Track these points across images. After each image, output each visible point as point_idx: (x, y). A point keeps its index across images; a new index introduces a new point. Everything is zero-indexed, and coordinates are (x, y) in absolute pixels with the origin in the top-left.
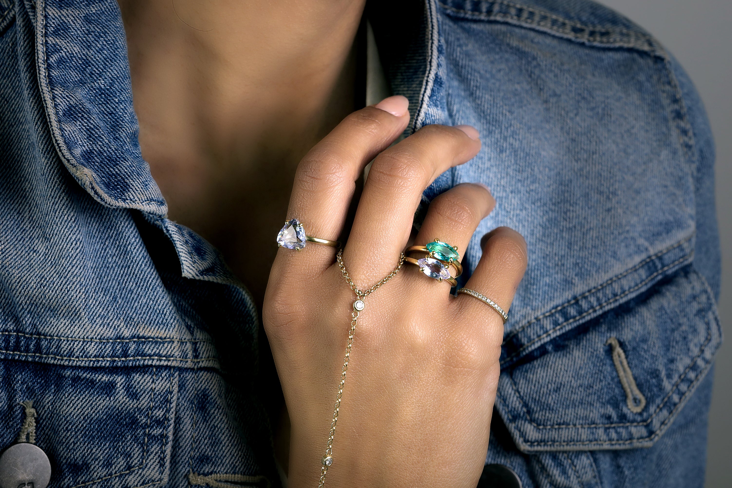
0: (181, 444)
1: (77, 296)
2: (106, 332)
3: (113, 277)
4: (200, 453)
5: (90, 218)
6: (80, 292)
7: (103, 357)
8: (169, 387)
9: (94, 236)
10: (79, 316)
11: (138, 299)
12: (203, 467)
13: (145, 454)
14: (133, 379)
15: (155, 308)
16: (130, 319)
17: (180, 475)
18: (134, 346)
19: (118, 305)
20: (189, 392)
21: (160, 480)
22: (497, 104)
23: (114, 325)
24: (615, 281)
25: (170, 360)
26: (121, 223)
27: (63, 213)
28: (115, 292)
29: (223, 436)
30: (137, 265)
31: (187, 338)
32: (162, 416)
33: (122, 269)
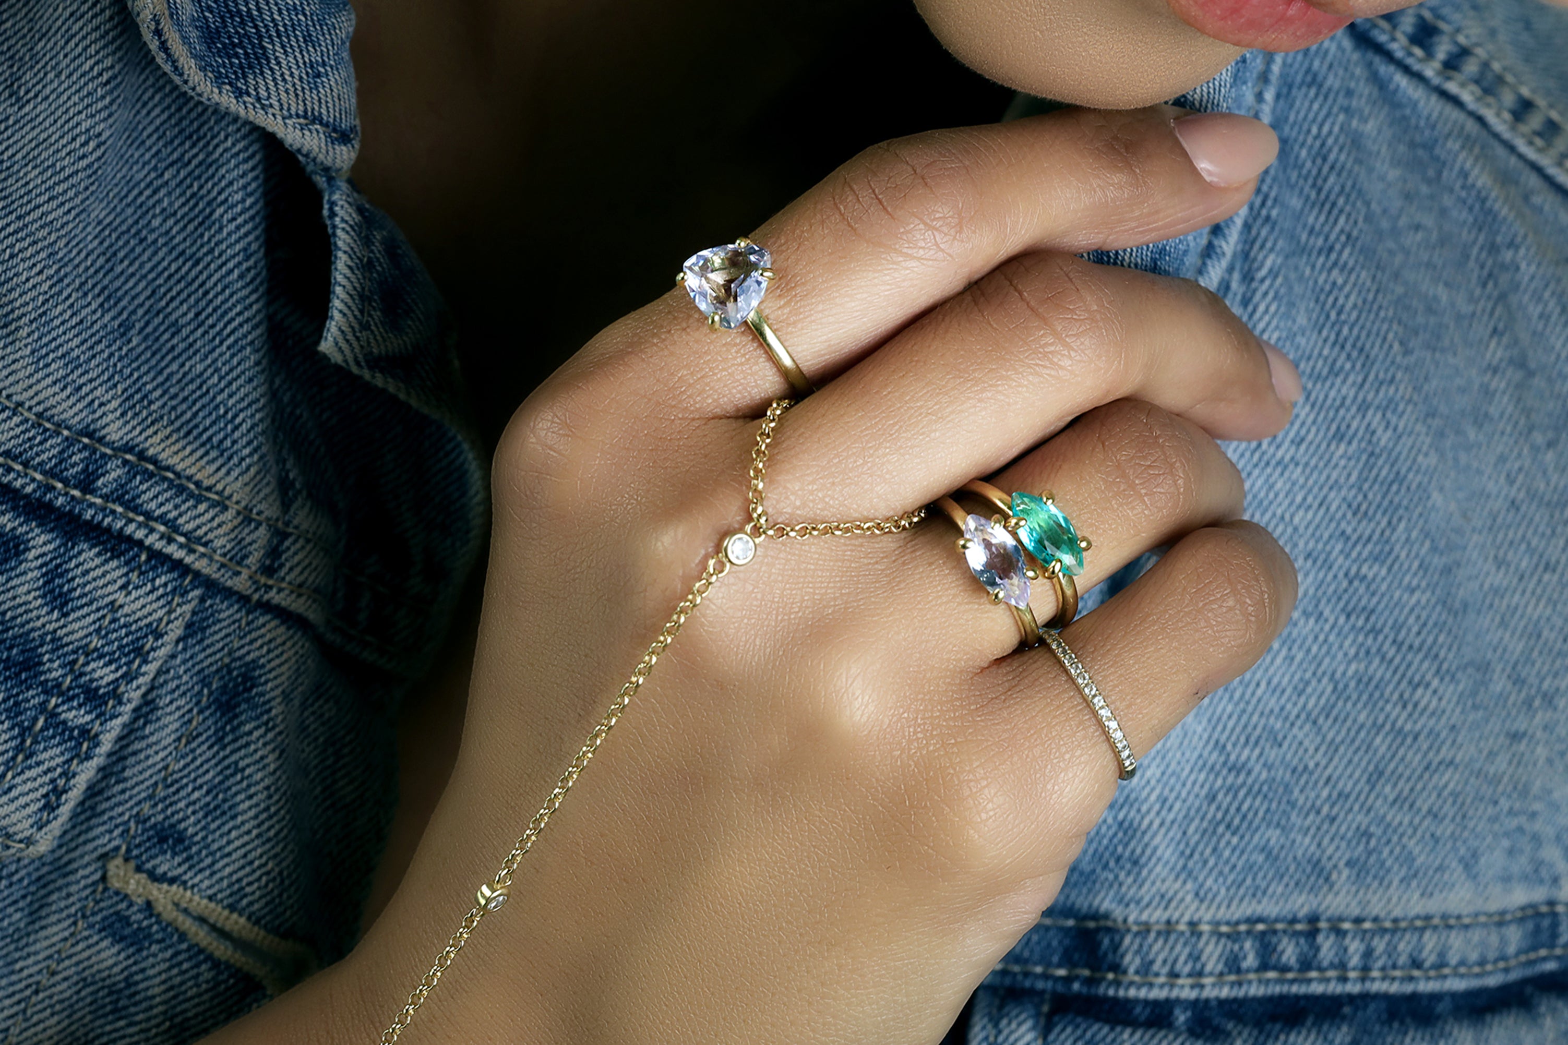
0: (128, 773)
1: (28, 280)
2: (64, 405)
3: (144, 271)
4: (167, 818)
5: (151, 91)
6: (41, 272)
7: (26, 464)
8: (161, 619)
9: (143, 142)
10: (12, 333)
11: (184, 356)
12: (156, 856)
13: (20, 758)
14: (75, 556)
15: (219, 399)
16: (142, 399)
17: (90, 846)
18: (119, 472)
19: (125, 349)
20: (209, 651)
21: (29, 841)
22: (1380, 307)
23: (90, 397)
24: (1435, 928)
25: (194, 551)
26: (226, 138)
27: (85, 49)
28: (134, 312)
29: (247, 804)
30: (220, 267)
31: (266, 514)
32: (108, 684)
33: (177, 258)
